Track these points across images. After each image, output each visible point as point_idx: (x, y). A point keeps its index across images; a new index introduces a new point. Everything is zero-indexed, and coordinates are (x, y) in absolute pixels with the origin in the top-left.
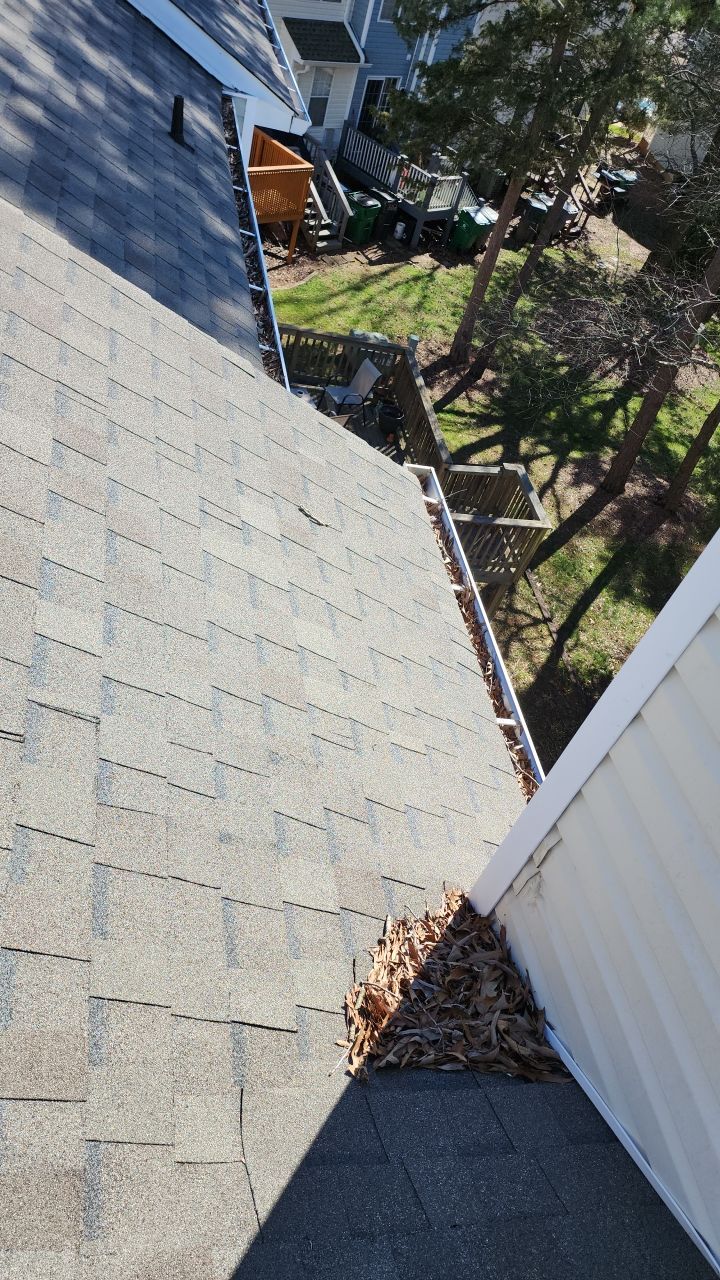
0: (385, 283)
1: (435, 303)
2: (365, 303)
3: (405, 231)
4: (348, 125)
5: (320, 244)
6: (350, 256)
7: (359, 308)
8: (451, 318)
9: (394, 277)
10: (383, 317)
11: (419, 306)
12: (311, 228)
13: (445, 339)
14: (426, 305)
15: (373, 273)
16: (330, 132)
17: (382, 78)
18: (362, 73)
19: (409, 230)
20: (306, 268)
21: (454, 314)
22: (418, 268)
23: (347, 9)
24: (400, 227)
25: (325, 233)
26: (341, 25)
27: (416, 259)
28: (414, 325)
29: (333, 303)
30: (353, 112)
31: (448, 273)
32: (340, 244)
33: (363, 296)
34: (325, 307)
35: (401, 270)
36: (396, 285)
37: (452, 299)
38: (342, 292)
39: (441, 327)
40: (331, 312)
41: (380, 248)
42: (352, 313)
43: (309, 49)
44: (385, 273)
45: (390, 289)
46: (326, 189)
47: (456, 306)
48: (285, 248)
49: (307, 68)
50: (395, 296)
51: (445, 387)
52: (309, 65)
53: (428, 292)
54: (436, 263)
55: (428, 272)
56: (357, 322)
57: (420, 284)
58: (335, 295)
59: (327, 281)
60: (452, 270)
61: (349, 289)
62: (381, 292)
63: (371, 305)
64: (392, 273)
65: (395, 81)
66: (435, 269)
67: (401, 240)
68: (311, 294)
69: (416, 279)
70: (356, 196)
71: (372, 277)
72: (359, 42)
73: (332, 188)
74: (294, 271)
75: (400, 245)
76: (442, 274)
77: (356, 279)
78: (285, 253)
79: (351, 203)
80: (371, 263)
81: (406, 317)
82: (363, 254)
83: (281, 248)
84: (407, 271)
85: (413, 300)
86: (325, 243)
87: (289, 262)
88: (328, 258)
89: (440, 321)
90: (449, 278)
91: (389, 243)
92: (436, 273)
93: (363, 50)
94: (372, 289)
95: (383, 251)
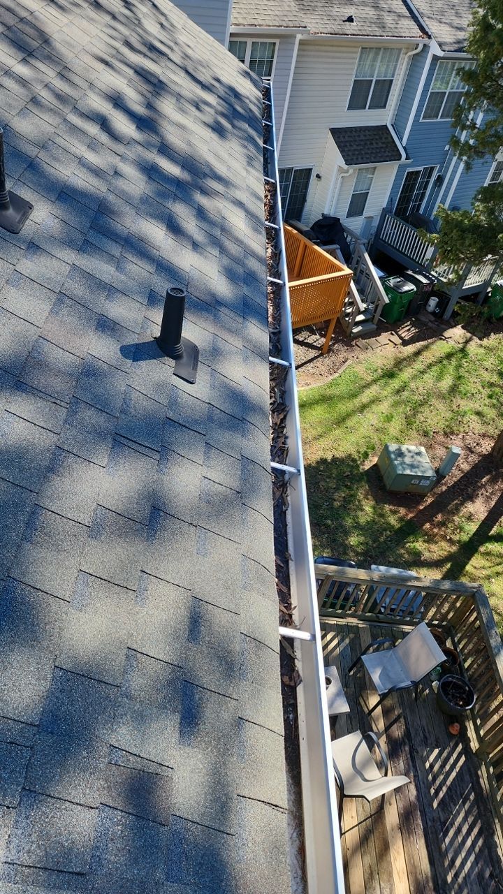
0: (418, 365)
1: (471, 385)
2: (398, 392)
3: (438, 305)
4: (385, 212)
5: (355, 331)
6: (384, 337)
7: (391, 400)
8: (487, 401)
9: (428, 357)
10: (417, 407)
11: (454, 390)
12: (348, 315)
13: (483, 429)
14: (461, 388)
15: (406, 354)
16: (370, 218)
17: (421, 168)
18: (402, 168)
19: (443, 304)
20: (342, 355)
21: (490, 397)
22: (451, 343)
23: (391, 113)
24: (433, 302)
25: (360, 318)
26: (385, 127)
27: (449, 333)
28: (449, 415)
29: (365, 397)
30: (391, 200)
31: (481, 346)
32: (375, 327)
33: (395, 384)
34: (357, 402)
35: (434, 347)
36: (430, 366)
37: (487, 376)
38: (375, 381)
39: (478, 414)
40: (364, 407)
41: (413, 325)
42: (384, 407)
43: (354, 154)
44: (418, 353)
45: (423, 372)
46: (361, 277)
47: (491, 385)
48: (322, 336)
49: (351, 171)
50: (429, 378)
51: (488, 498)
52: (352, 169)
53: (462, 372)
54: (469, 335)
55: (461, 346)
56: (389, 419)
57: (454, 362)
58: (367, 386)
59: (360, 370)
60: (485, 342)
61: (383, 377)
62: (414, 377)
63: (406, 394)
64: (425, 353)
65: (432, 169)
66: (467, 342)
67: (433, 313)
68: (343, 389)
69: (449, 356)
70: (392, 281)
71: (404, 359)
72: (401, 139)
73: (369, 275)
74: (328, 361)
75: (432, 318)
76: (474, 348)
77: (389, 364)
78: (321, 341)
79: (387, 289)
80: (405, 343)
81: (440, 406)
82: (397, 333)
83: (318, 337)
84: (440, 348)
85: (447, 382)
86: (360, 328)
87: (324, 351)
88: (362, 342)
89: (477, 407)
90: (482, 351)
91: (423, 318)
92: (468, 346)
93: (404, 148)
94: (406, 374)
95: (416, 328)
